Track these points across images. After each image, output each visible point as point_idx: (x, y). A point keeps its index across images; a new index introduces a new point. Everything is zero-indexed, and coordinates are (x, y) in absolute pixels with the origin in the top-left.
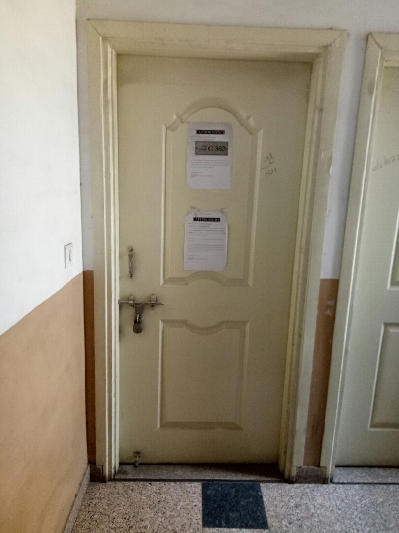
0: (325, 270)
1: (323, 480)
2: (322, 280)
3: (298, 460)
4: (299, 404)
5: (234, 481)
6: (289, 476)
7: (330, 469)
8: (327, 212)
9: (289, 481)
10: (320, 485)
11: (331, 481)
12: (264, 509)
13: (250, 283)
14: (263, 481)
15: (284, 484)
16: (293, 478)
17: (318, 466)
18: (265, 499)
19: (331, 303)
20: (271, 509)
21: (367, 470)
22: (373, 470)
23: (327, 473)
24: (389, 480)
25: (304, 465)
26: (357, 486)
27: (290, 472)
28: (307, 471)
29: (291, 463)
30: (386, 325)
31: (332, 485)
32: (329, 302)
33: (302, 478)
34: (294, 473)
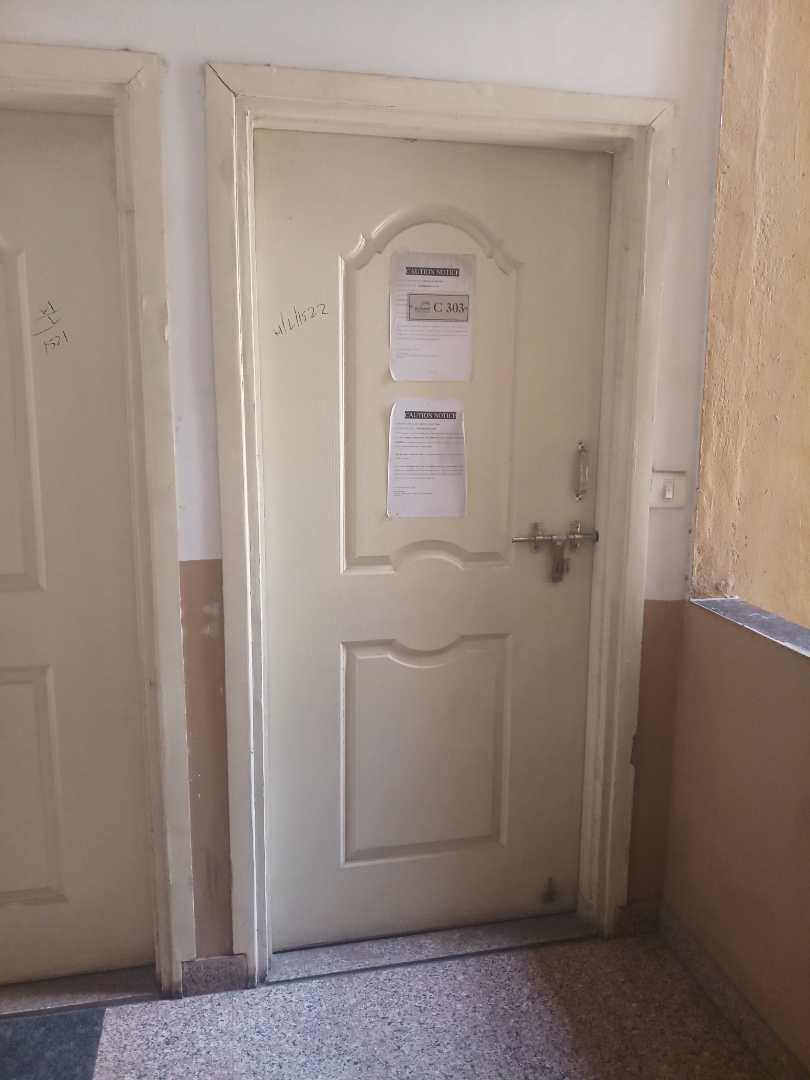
0: (188, 543)
1: (242, 980)
2: (183, 564)
3: (183, 948)
4: (169, 828)
5: (48, 1011)
6: (171, 982)
7: (257, 957)
8: (174, 421)
9: (171, 994)
10: (237, 993)
11: (263, 981)
12: (94, 1057)
13: (43, 580)
14: (111, 1004)
15: (160, 1002)
16: (178, 985)
17: (231, 954)
18: (104, 1039)
19: (211, 609)
20: (110, 1057)
21: (347, 948)
22: (357, 947)
23: (250, 966)
24: (384, 962)
25: (199, 956)
26: (315, 983)
27: (170, 974)
28: (208, 968)
29: (170, 954)
30: (348, 646)
31: (264, 988)
32: (207, 609)
33: (198, 983)
34: (178, 974)
